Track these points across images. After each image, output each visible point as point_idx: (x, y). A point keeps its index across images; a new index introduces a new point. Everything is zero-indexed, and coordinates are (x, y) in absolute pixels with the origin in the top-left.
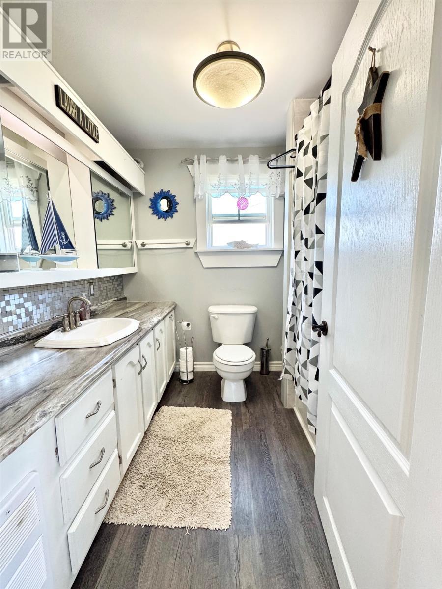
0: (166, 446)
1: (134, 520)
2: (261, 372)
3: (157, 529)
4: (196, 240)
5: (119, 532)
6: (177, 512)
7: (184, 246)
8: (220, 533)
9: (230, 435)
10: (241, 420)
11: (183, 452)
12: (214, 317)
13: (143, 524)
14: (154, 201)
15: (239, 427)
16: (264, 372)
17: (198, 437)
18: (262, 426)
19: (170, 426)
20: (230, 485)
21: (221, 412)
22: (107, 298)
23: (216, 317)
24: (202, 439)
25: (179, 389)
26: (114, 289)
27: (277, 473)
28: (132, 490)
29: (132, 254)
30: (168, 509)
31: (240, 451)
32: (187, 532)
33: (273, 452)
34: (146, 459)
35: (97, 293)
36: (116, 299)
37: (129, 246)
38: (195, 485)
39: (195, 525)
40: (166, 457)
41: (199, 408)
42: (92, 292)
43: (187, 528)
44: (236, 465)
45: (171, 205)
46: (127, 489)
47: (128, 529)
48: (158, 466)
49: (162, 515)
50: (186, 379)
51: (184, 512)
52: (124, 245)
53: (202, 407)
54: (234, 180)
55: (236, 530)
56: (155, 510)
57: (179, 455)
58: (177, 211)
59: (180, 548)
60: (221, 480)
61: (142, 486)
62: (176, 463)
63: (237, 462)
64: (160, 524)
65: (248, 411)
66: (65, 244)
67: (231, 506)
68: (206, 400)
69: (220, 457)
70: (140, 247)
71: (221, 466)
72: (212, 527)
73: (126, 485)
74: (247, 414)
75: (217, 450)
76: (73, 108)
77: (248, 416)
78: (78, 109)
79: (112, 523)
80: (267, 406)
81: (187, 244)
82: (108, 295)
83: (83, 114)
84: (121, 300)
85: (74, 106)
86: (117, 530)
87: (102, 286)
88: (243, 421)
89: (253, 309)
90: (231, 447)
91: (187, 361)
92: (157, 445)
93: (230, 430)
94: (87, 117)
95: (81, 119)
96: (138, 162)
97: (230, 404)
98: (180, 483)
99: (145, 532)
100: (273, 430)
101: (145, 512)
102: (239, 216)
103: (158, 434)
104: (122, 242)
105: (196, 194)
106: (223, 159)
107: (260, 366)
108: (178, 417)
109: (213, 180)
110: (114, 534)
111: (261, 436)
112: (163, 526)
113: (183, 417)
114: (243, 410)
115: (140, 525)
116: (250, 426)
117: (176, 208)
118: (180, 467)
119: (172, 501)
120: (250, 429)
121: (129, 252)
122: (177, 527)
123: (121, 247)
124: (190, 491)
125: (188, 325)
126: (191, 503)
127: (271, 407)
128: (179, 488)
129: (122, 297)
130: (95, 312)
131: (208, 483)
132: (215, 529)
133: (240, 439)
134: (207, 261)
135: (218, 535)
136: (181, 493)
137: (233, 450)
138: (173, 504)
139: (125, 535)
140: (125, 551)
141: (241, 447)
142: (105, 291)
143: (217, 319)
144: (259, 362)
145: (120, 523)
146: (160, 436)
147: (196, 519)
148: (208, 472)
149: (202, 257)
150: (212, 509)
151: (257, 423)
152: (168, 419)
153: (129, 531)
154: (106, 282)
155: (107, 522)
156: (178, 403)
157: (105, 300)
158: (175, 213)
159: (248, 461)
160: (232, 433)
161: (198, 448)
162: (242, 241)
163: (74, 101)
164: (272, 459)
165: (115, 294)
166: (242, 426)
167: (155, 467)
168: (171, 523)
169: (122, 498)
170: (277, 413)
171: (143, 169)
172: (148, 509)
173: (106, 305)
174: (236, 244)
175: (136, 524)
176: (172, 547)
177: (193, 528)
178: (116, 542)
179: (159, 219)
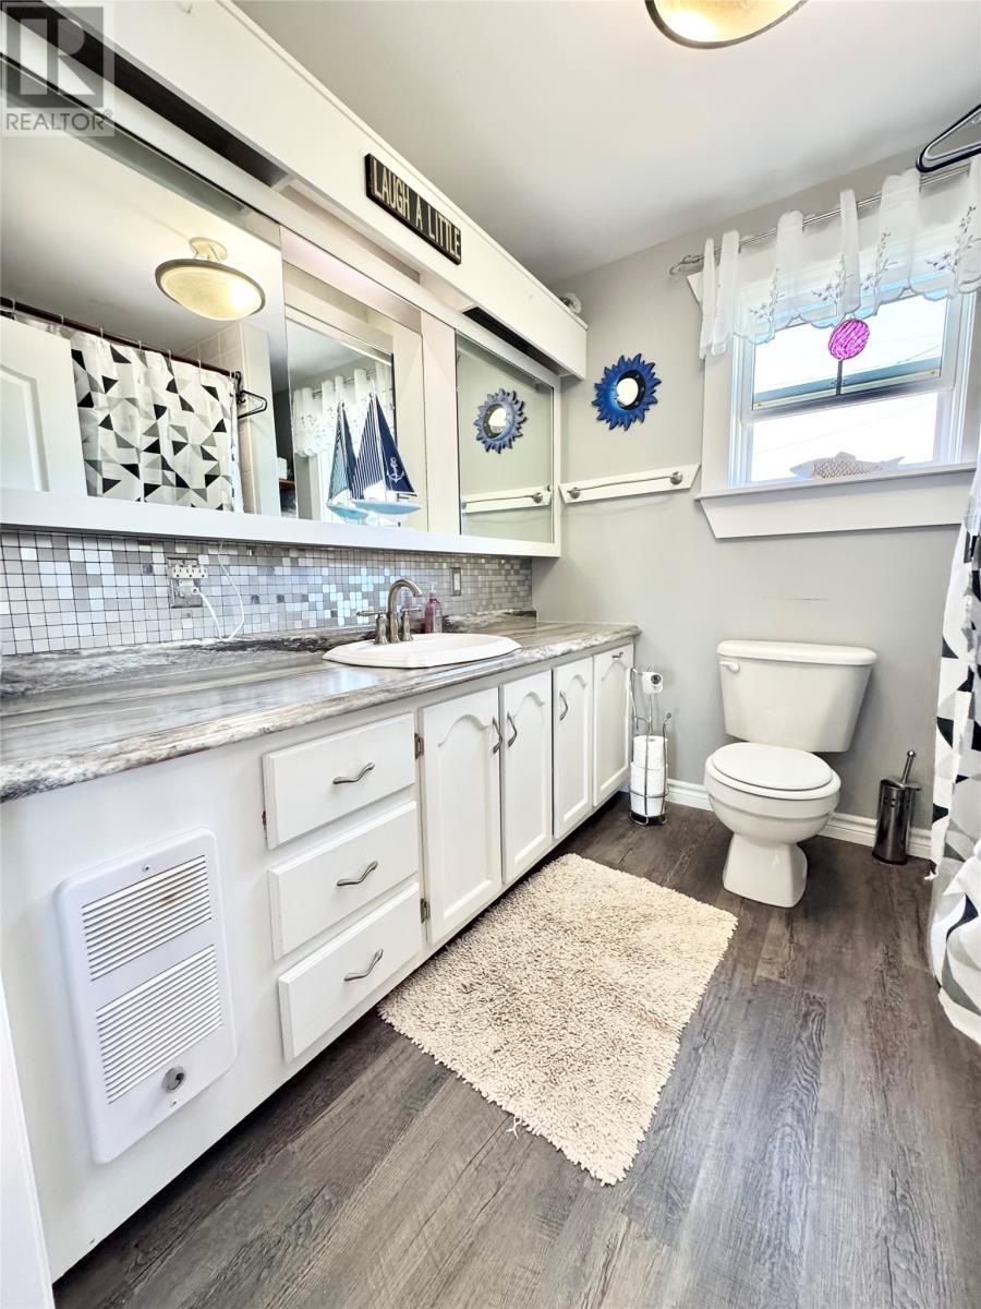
0: (543, 933)
1: (427, 1041)
2: (877, 853)
3: (458, 1084)
4: (700, 467)
5: (395, 1045)
6: (510, 1075)
7: (667, 485)
8: (587, 1183)
9: (710, 972)
10: (758, 950)
11: (575, 960)
12: (728, 667)
13: (439, 1058)
14: (604, 387)
15: (746, 966)
16: (889, 853)
17: (622, 943)
18: (822, 989)
19: (569, 897)
20: (659, 1090)
21: (706, 910)
22: (490, 605)
23: (735, 666)
24: (631, 952)
25: (621, 831)
26: (510, 589)
27: (823, 1136)
28: (446, 986)
29: (551, 518)
30: (497, 1057)
31: (721, 1023)
32: (513, 1129)
33: (832, 1075)
34: (495, 941)
35: (468, 591)
36: (511, 611)
37: (545, 501)
38: (570, 1040)
39: (537, 1126)
40: (536, 955)
41: (654, 885)
42: (457, 588)
43: (517, 1120)
44: (696, 1049)
45: (643, 389)
46: (439, 978)
47: (410, 1050)
48: (511, 965)
49: (477, 1062)
50: (642, 813)
51: (524, 1082)
52: (537, 499)
53: (661, 885)
54: (825, 275)
55: (630, 1203)
56: (470, 1045)
57: (562, 963)
58: (655, 402)
59: (484, 1151)
60: (641, 1064)
61: (465, 987)
62: (550, 975)
63: (704, 1046)
64: (469, 1078)
65: (792, 936)
66: (396, 480)
67: (642, 1138)
68: (677, 872)
69: (659, 1011)
70: (567, 498)
71: (655, 1034)
72: (572, 1155)
73: (441, 972)
74: (785, 941)
75: (659, 991)
76: (400, 194)
77: (786, 951)
78: (413, 195)
79: (391, 1024)
80: (861, 946)
81: (675, 481)
82: (494, 601)
83: (424, 204)
84: (521, 614)
85: (402, 191)
86: (393, 1040)
87: (480, 578)
88: (765, 955)
89: (863, 656)
90: (701, 1004)
91: (646, 769)
92: (527, 923)
93: (715, 961)
94: (433, 210)
95: (419, 216)
96: (568, 303)
97: (742, 903)
98: (542, 1020)
99: (437, 1076)
100: (857, 1016)
101: (450, 1037)
102: (839, 383)
103: (538, 903)
104: (533, 491)
105: (703, 344)
106: (790, 224)
107: (873, 832)
108: (594, 887)
109: (759, 293)
110: (387, 1046)
111: (806, 1015)
112: (472, 1085)
113: (606, 890)
114: (776, 928)
115: (433, 1056)
116: (782, 977)
117: (654, 395)
118: (554, 988)
119: (509, 1047)
120: (778, 984)
121: (544, 513)
122: (498, 1104)
123: (531, 503)
124: (556, 1047)
125: (656, 679)
126: (547, 1074)
127: (878, 955)
128: (535, 1029)
129: (525, 609)
130: (457, 627)
131: (605, 1053)
132: (579, 1163)
133: (738, 994)
134: (726, 522)
135: (580, 1182)
136: (536, 1041)
137: (703, 1012)
138: (508, 1054)
139: (402, 1058)
140: (391, 1086)
141: (730, 1015)
142: (487, 590)
143: (736, 672)
144: (874, 822)
145: (402, 1032)
146: (542, 909)
147: (543, 1113)
148: (616, 1029)
149: (712, 513)
150: (588, 1116)
151: (807, 977)
152: (572, 882)
153: (410, 1055)
154: (490, 572)
155: (383, 1018)
156: (607, 859)
157: (486, 608)
158: (651, 407)
159: (736, 1059)
160: (718, 970)
161: (613, 968)
162: (841, 455)
163: (405, 181)
164: (822, 1092)
165: (511, 600)
166: (755, 967)
167: (505, 962)
168: (490, 1089)
169: (425, 989)
170: (892, 977)
171: (578, 315)
172: (459, 1034)
173: (485, 618)
174: (820, 467)
175: (426, 1050)
176: (471, 1137)
177: (529, 1129)
178: (382, 1062)
179: (611, 428)
